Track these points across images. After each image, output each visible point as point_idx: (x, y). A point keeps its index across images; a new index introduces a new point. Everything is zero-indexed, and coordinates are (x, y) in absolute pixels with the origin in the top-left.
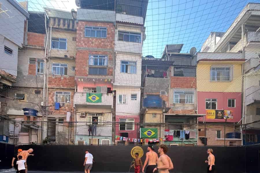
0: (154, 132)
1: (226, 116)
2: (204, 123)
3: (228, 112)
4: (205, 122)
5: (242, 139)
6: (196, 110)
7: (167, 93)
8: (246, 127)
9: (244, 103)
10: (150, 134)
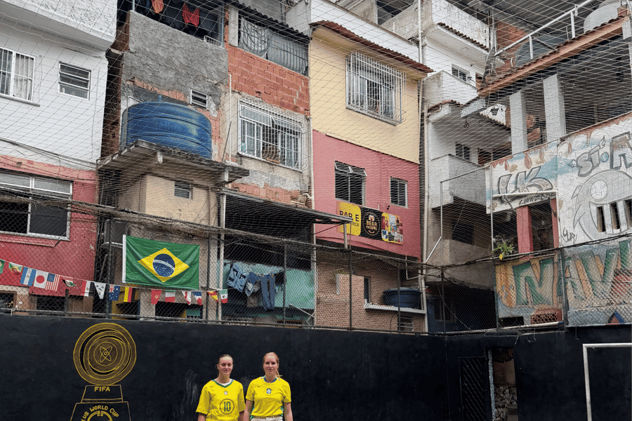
0: (184, 261)
1: (387, 233)
2: (346, 247)
3: (390, 219)
4: (348, 246)
5: (424, 311)
6: (311, 196)
7: (213, 105)
8: (442, 274)
9: (426, 199)
10: (169, 271)
